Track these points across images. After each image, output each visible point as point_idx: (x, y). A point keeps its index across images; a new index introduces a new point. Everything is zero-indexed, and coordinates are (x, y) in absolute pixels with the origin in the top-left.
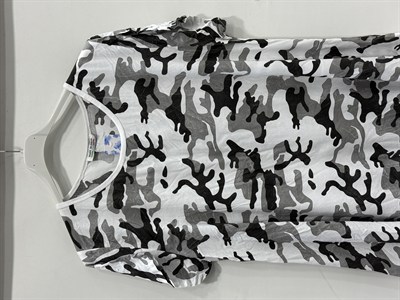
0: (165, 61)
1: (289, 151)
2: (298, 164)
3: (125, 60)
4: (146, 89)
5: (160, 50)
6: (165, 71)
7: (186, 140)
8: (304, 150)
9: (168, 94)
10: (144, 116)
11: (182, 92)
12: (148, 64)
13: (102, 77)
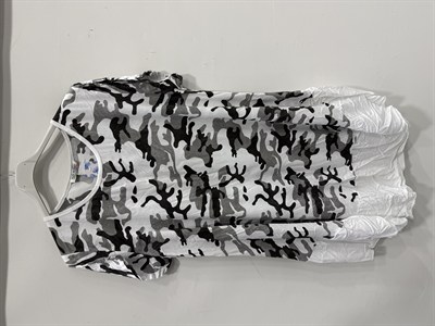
0: (135, 104)
1: (229, 173)
2: (236, 182)
3: (102, 102)
4: (119, 125)
5: (130, 95)
6: (134, 112)
7: (152, 165)
8: (240, 172)
9: (138, 130)
10: (118, 147)
11: (149, 128)
12: (121, 107)
13: (83, 115)
